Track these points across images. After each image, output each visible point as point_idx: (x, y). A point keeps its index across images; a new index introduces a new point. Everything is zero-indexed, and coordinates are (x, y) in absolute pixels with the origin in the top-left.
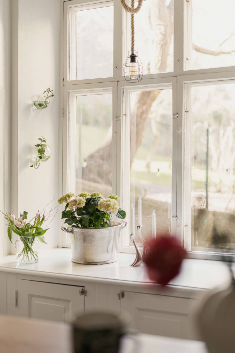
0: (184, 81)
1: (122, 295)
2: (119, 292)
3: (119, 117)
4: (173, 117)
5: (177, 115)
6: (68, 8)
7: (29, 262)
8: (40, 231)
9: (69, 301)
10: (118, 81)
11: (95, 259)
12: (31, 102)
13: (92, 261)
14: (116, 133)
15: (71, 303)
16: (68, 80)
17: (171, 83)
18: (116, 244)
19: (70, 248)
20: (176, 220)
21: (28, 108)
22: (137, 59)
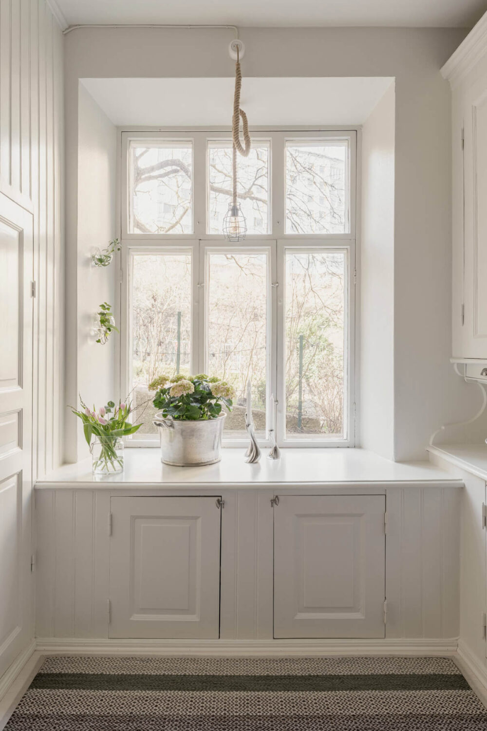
0: (286, 246)
1: (275, 501)
2: (272, 497)
3: (202, 283)
4: (272, 287)
5: (277, 285)
6: (128, 142)
7: (115, 470)
8: (129, 427)
9: (197, 518)
10: (200, 240)
11: (204, 459)
12: (89, 255)
13: (200, 462)
14: (198, 302)
15: (199, 521)
16: (128, 233)
17: (270, 247)
18: (221, 440)
19: (160, 447)
20: (277, 405)
21: (87, 262)
22: (240, 213)
